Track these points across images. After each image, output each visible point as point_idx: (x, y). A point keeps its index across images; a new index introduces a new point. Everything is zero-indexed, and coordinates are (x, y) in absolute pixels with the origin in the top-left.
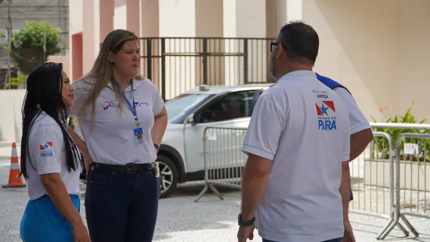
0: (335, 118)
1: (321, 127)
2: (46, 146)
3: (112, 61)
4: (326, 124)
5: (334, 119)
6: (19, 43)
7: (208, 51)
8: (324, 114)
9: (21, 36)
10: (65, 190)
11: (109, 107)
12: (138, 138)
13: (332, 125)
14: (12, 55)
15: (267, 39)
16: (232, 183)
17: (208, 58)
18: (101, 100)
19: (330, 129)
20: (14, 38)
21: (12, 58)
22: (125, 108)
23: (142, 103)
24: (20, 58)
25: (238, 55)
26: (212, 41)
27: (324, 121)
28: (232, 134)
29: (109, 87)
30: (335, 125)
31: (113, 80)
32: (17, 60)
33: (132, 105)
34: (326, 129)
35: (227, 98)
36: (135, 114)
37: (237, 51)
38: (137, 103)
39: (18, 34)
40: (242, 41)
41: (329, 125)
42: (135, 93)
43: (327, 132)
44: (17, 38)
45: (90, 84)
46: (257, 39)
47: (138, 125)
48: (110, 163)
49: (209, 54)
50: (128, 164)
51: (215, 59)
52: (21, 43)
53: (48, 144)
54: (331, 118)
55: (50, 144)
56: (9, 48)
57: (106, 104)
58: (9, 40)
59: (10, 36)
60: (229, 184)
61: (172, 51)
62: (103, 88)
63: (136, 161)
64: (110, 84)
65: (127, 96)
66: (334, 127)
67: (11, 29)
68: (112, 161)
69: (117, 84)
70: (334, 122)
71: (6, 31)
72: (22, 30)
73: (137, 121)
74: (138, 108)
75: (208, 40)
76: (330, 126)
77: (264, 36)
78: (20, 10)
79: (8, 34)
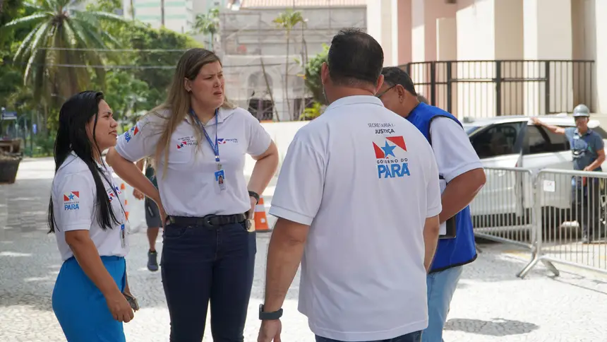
0: (406, 160)
1: (383, 175)
2: (72, 197)
3: (190, 89)
4: (393, 169)
5: (404, 162)
6: (314, 69)
7: (502, 76)
8: (389, 155)
9: (317, 62)
10: (95, 251)
11: (184, 145)
12: (220, 183)
13: (403, 169)
14: (307, 82)
15: (573, 61)
16: (486, 233)
17: (502, 84)
18: (176, 137)
19: (399, 175)
20: (309, 65)
21: (306, 87)
22: (205, 147)
23: (228, 140)
24: (316, 86)
25: (539, 80)
26: (507, 64)
27: (389, 165)
28: (495, 174)
29: (186, 120)
30: (407, 169)
31: (191, 111)
32: (313, 89)
33: (214, 143)
34: (394, 177)
35: (490, 131)
36: (216, 153)
37: (536, 76)
38: (221, 140)
39: (314, 60)
40: (543, 64)
41: (397, 171)
42: (219, 127)
43: (394, 181)
44: (312, 65)
45: (162, 117)
46: (561, 61)
47: (220, 166)
48: (184, 215)
49: (504, 80)
50: (206, 216)
51: (510, 85)
52: (317, 69)
53: (73, 194)
54: (399, 160)
55: (77, 194)
56: (303, 75)
57: (181, 141)
58: (303, 66)
59: (305, 61)
60: (484, 234)
61: (466, 77)
62: (180, 122)
63: (217, 212)
64: (187, 117)
65: (209, 131)
66: (405, 173)
67: (307, 54)
68: (186, 214)
69: (197, 117)
70: (405, 165)
71: (300, 56)
72: (318, 55)
73: (218, 163)
74: (221, 146)
75: (502, 64)
76: (400, 171)
77: (570, 58)
78: (321, 32)
79: (303, 60)
